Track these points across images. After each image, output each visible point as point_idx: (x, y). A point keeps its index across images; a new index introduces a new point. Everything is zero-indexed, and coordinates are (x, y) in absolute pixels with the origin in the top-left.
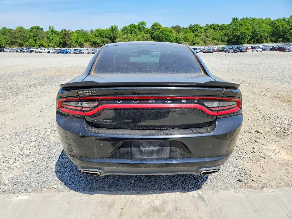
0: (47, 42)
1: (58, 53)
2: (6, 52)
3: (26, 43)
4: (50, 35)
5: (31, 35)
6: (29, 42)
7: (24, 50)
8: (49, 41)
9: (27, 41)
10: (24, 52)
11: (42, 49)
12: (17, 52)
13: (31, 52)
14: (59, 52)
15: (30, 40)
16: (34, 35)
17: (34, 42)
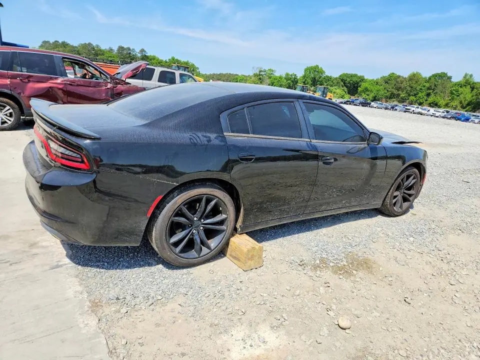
0: (447, 99)
1: (450, 119)
2: (372, 107)
3: (412, 98)
4: (457, 88)
5: (424, 87)
6: (416, 97)
7: (396, 108)
8: (450, 98)
9: (415, 95)
10: (396, 110)
11: (425, 110)
12: (386, 109)
13: (405, 112)
14: (453, 118)
15: (420, 94)
16: (430, 86)
17: (425, 97)
